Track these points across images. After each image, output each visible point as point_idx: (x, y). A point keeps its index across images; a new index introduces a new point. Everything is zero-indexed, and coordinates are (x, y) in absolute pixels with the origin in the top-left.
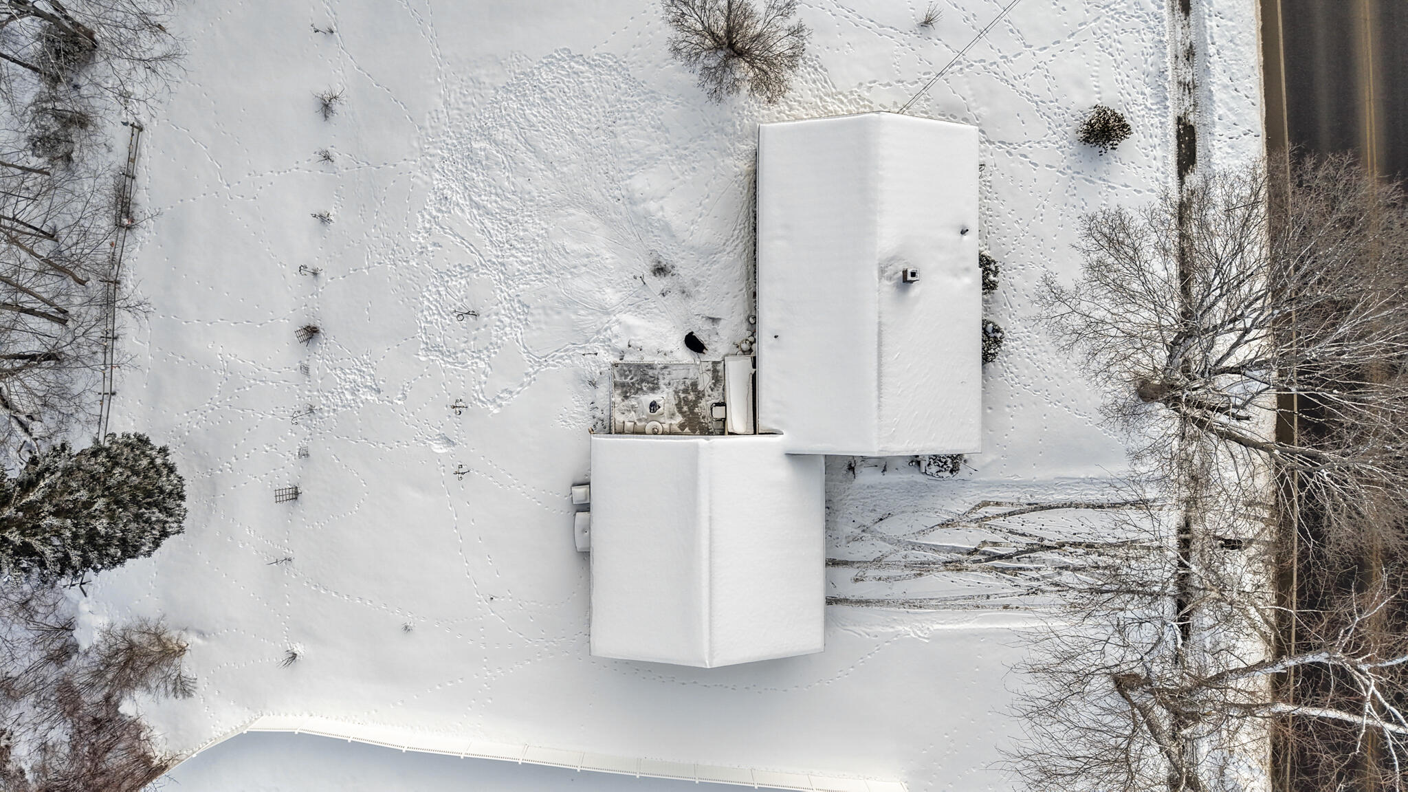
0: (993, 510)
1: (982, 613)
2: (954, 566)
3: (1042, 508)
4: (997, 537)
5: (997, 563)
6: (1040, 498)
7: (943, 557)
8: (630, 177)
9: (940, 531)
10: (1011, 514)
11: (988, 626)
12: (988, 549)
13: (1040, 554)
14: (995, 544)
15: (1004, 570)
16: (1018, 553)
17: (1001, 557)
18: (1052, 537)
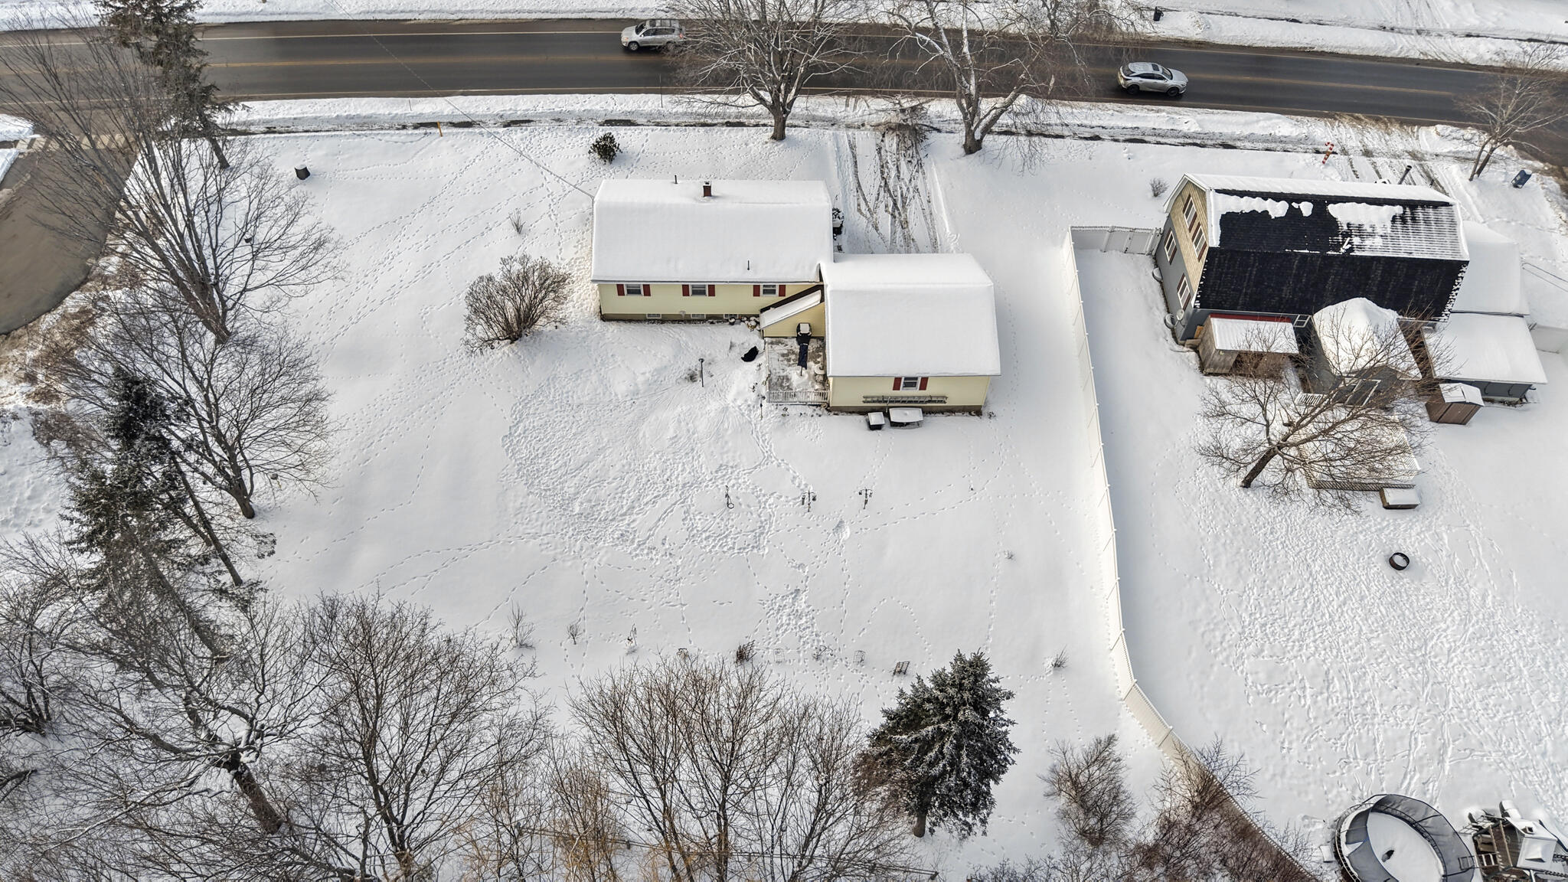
0: (863, 207)
1: (935, 211)
2: (904, 224)
3: (859, 185)
4: (882, 206)
5: (899, 205)
6: (853, 186)
7: (899, 229)
8: (616, 395)
9: (881, 230)
10: (865, 199)
11: (943, 209)
12: (890, 209)
13: (891, 187)
14: (886, 206)
15: (904, 203)
16: (891, 196)
17: (895, 204)
18: (878, 182)
